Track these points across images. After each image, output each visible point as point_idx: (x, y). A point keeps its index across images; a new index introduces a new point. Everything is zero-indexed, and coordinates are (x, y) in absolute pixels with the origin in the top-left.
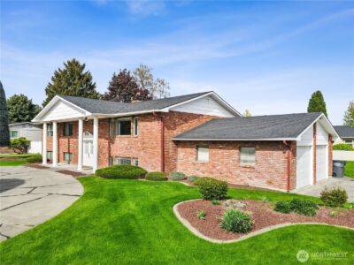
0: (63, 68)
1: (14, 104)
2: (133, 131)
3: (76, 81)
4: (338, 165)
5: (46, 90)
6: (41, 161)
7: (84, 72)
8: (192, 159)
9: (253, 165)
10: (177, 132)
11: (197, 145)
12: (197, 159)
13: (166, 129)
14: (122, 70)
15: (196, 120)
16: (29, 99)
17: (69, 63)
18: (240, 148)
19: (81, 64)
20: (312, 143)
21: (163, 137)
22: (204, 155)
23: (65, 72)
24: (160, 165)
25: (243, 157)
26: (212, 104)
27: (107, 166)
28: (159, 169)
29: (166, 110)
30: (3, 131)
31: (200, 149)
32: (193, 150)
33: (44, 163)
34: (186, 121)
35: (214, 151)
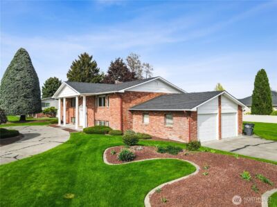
0: (78, 59)
1: (50, 84)
2: (107, 104)
3: (86, 68)
4: (248, 126)
5: (68, 75)
6: (57, 123)
7: (91, 61)
8: (140, 122)
9: (171, 126)
10: (132, 104)
11: (144, 113)
12: (143, 122)
13: (124, 103)
14: (117, 58)
15: (147, 96)
16: (59, 80)
17: (82, 55)
18: (165, 115)
19: (90, 56)
20: (217, 111)
21: (122, 108)
22: (147, 119)
23: (79, 62)
24: (119, 125)
25: (168, 121)
26: (160, 84)
27: (93, 125)
28: (119, 129)
29: (123, 91)
30: (38, 104)
31: (145, 115)
32: (141, 116)
33: (59, 124)
34: (139, 97)
35: (152, 117)
